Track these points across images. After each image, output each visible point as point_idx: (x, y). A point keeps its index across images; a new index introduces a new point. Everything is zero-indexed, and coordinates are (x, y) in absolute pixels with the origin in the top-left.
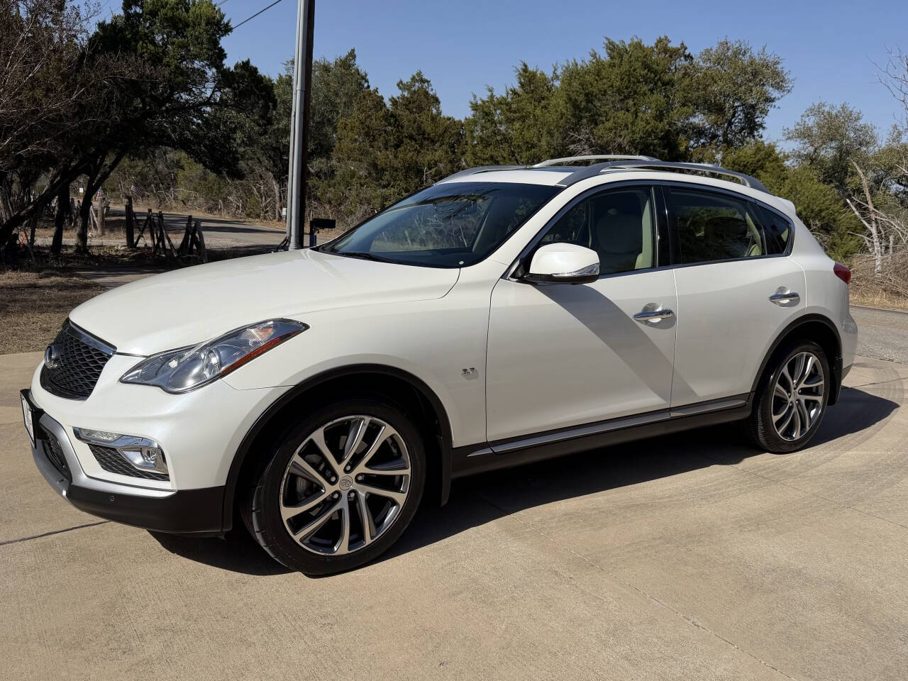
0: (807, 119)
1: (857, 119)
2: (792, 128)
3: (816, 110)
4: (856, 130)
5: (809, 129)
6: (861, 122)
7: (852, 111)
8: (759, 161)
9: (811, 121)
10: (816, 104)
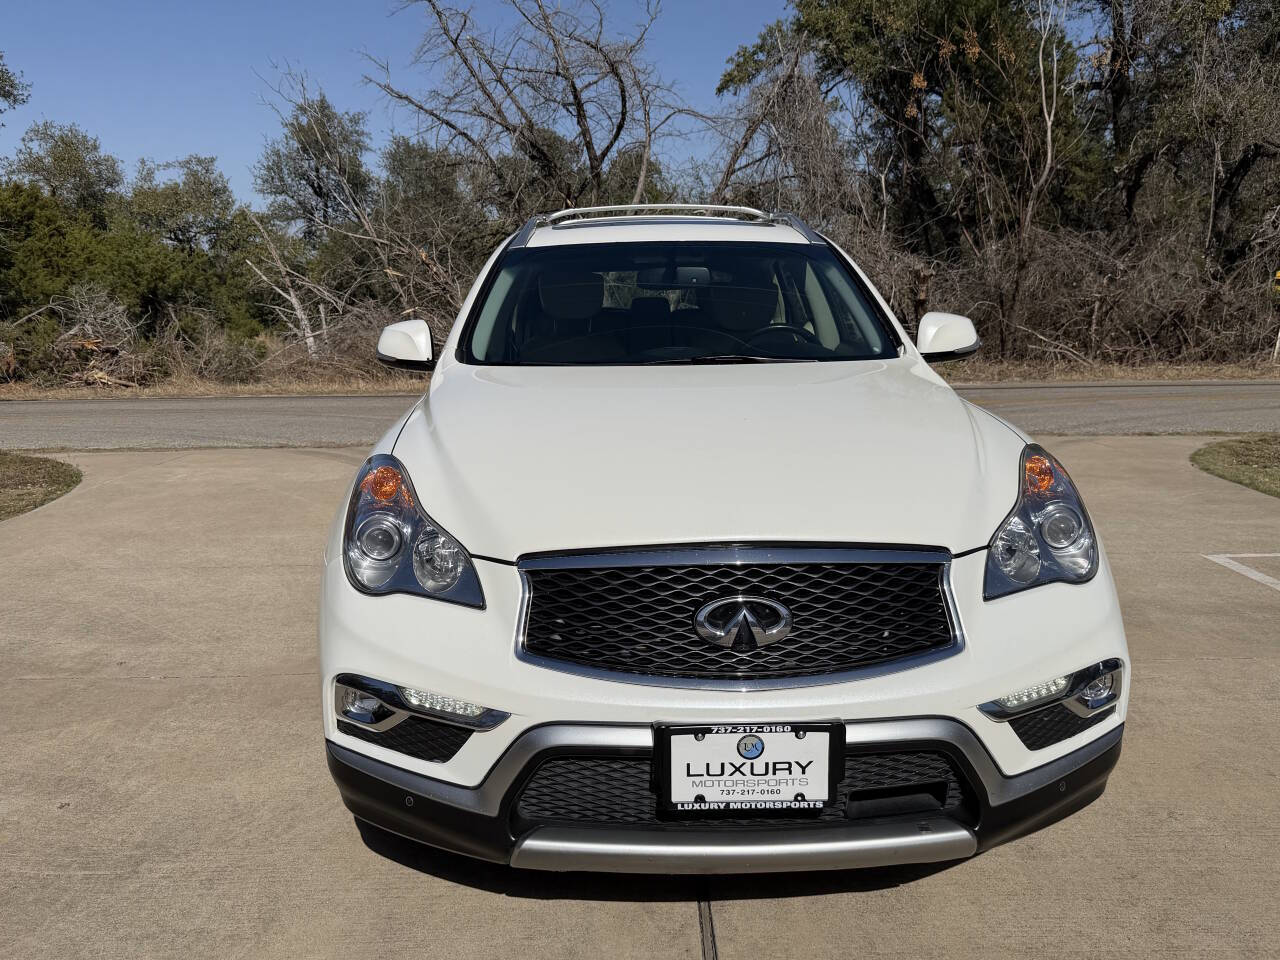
0: (30, 145)
1: (95, 148)
2: (13, 157)
3: (42, 133)
4: (97, 163)
5: (40, 159)
6: (102, 153)
7: (85, 137)
8: (24, 207)
9: (38, 148)
10: (41, 123)
